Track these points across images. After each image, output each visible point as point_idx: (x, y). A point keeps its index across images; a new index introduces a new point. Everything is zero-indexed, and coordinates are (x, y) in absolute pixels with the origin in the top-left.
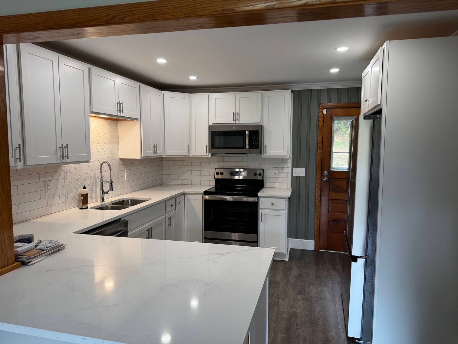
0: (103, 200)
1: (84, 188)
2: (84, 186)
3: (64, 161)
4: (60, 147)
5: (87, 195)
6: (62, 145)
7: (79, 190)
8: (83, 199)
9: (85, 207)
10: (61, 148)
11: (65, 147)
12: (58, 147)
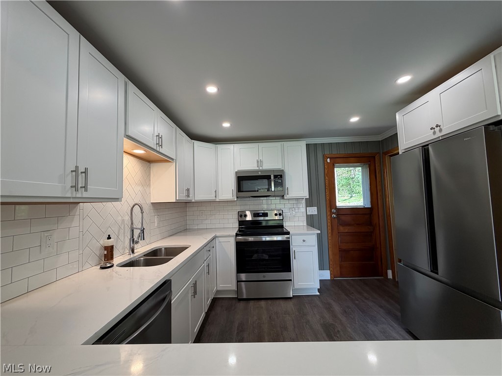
0: (133, 252)
1: (109, 238)
2: (109, 236)
3: (79, 195)
4: (72, 171)
5: (112, 247)
6: (77, 167)
7: (101, 242)
8: (106, 253)
9: (109, 265)
10: (74, 173)
11: (82, 173)
12: (68, 170)
